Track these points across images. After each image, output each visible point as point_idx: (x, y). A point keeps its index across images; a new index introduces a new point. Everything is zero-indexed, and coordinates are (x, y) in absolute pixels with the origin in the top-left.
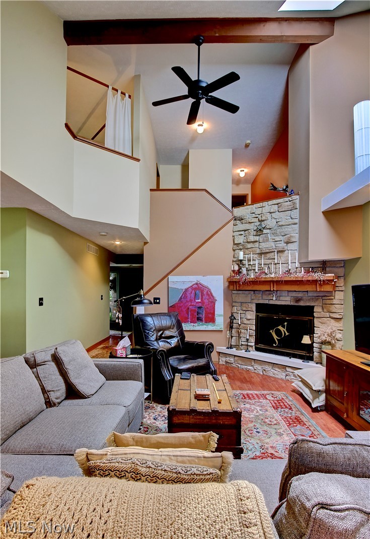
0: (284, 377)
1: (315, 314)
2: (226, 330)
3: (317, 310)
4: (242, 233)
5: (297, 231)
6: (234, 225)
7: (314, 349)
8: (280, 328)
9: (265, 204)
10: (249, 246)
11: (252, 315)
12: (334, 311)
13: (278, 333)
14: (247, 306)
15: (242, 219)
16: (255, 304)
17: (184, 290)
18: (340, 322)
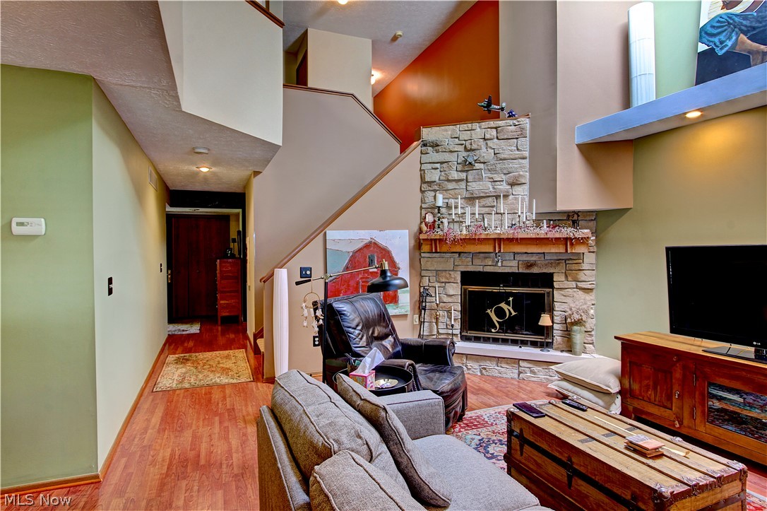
0: (516, 376)
1: (556, 285)
2: (412, 312)
3: (559, 279)
4: (438, 165)
5: (527, 169)
6: (422, 153)
7: (554, 331)
8: (503, 305)
9: (476, 125)
10: (450, 186)
11: (455, 289)
12: (582, 279)
13: (500, 313)
14: (448, 276)
15: (438, 145)
16: (459, 273)
17: (351, 254)
18: (591, 294)
